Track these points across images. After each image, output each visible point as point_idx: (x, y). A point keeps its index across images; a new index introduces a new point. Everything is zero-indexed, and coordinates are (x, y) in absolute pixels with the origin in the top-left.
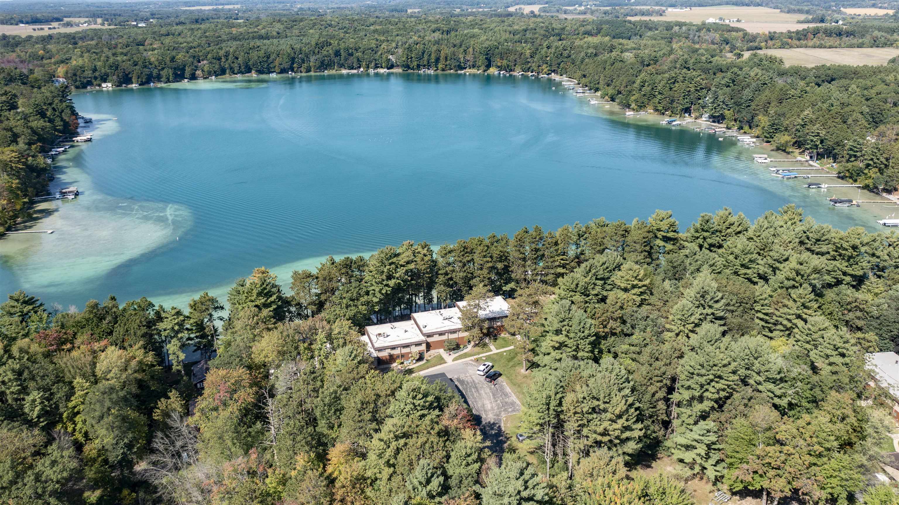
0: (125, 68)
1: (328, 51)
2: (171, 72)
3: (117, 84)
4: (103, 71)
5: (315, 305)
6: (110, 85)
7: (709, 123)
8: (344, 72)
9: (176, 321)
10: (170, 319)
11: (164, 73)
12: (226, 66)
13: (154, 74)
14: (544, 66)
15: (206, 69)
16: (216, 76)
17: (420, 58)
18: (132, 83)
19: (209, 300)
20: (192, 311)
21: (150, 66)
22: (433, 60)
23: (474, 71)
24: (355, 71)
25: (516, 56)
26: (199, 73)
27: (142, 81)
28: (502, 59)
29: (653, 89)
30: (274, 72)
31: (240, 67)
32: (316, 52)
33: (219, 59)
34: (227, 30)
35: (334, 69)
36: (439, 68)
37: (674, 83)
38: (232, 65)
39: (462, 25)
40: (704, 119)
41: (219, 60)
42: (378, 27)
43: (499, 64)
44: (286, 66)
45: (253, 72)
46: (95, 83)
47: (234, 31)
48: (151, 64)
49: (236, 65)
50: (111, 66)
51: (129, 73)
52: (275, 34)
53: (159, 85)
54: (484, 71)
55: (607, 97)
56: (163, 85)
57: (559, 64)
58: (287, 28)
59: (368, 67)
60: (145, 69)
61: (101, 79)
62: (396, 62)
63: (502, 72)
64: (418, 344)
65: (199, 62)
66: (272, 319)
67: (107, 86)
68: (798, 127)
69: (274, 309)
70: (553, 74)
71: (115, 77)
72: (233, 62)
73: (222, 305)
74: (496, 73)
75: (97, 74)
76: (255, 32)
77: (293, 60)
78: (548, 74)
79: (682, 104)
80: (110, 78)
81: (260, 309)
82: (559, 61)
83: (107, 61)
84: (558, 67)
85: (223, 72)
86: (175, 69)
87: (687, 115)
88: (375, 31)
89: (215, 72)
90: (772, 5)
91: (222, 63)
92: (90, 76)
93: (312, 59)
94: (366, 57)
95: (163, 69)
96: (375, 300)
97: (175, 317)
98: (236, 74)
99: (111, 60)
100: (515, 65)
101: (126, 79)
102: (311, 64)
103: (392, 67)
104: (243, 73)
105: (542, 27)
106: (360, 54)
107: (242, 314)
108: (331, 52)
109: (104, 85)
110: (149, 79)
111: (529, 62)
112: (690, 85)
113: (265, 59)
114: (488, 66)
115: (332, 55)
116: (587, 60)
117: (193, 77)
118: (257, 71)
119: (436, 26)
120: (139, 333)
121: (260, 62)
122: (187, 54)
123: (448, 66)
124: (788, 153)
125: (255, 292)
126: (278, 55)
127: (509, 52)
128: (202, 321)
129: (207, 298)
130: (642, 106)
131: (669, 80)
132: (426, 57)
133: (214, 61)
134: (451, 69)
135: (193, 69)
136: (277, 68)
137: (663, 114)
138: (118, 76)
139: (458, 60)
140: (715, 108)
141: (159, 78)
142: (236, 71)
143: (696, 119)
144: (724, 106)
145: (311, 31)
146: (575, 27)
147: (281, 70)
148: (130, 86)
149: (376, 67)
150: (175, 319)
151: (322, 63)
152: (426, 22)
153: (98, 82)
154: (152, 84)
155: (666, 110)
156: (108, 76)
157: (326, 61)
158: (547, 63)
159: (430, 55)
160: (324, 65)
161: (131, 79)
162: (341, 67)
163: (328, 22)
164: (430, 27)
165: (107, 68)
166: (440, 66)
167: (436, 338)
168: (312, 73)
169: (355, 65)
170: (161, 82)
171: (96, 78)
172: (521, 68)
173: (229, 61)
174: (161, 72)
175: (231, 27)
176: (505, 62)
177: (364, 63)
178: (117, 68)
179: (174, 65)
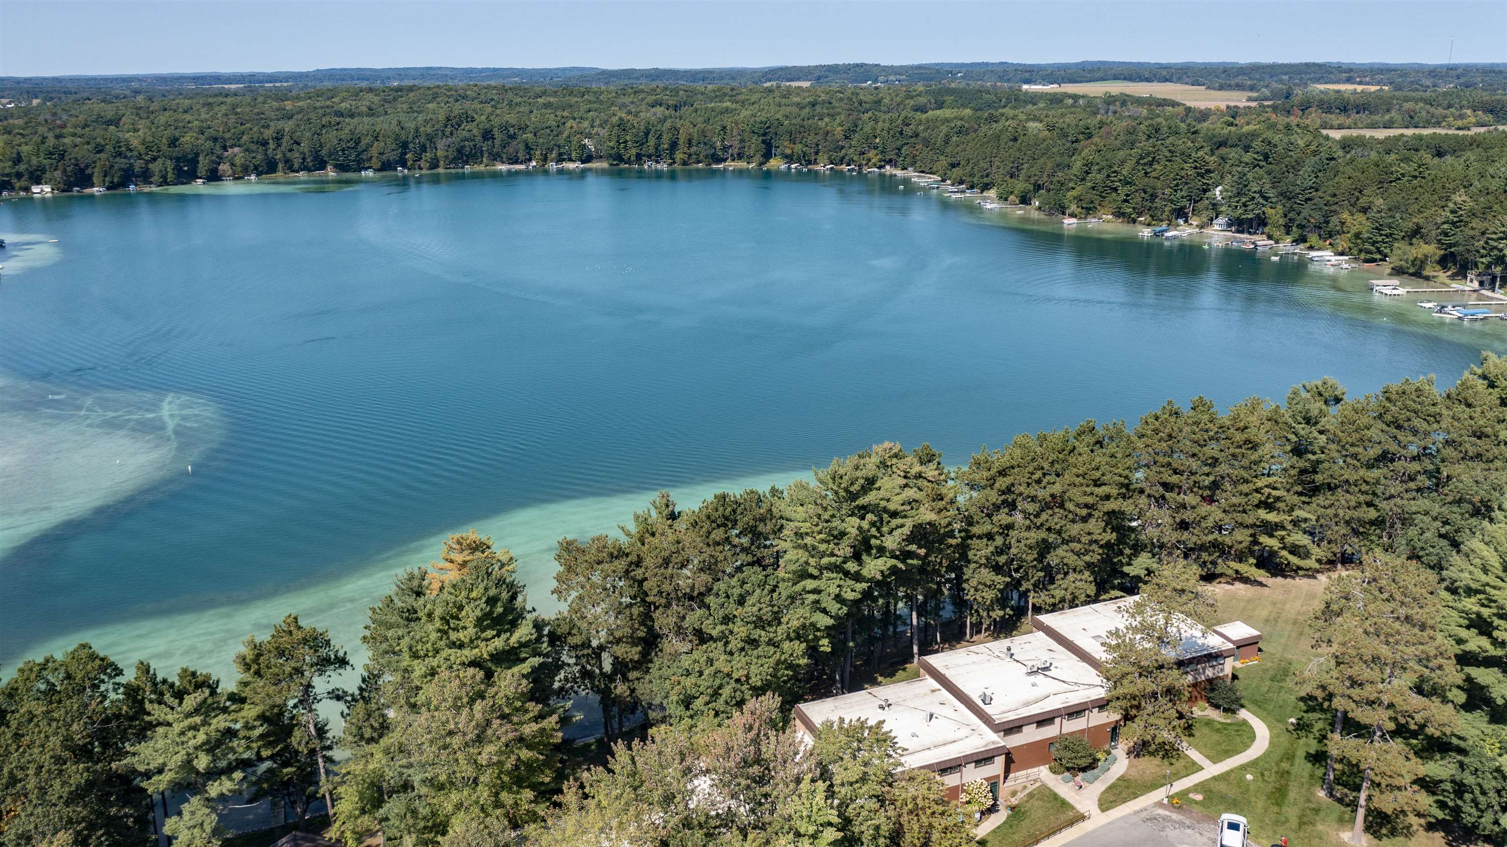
0: (79, 156)
1: (470, 131)
2: (170, 165)
3: (61, 186)
4: (34, 161)
5: (634, 644)
6: (47, 189)
7: (1230, 234)
8: (503, 167)
9: (201, 737)
10: (177, 728)
11: (156, 167)
12: (278, 157)
13: (137, 169)
14: (872, 154)
15: (238, 161)
16: (258, 175)
17: (641, 144)
18: (92, 186)
19: (305, 641)
20: (247, 677)
21: (129, 154)
22: (666, 146)
23: (742, 165)
24: (522, 167)
25: (818, 137)
26: (224, 167)
27: (112, 182)
28: (793, 141)
29: (1108, 176)
30: (369, 168)
31: (304, 159)
32: (447, 133)
33: (265, 143)
34: (275, 104)
35: (481, 162)
36: (678, 160)
37: (1151, 164)
38: (289, 154)
39: (700, 97)
40: (1217, 227)
41: (263, 145)
42: (552, 100)
43: (788, 151)
44: (393, 156)
45: (329, 167)
46: (17, 185)
47: (289, 105)
48: (131, 150)
49: (297, 155)
50: (51, 153)
51: (87, 166)
52: (365, 109)
53: (147, 189)
54: (761, 164)
55: (1012, 198)
56: (154, 189)
57: (899, 150)
58: (385, 100)
59: (545, 159)
60: (118, 159)
61: (31, 178)
62: (597, 151)
63: (793, 166)
64: (982, 759)
65: (225, 148)
66: (530, 705)
67: (43, 191)
68: (1445, 226)
69: (534, 670)
70: (888, 167)
71: (58, 174)
72: (291, 150)
73: (341, 654)
74: (783, 167)
75: (22, 167)
76: (328, 107)
77: (405, 145)
78: (880, 167)
79: (1172, 201)
80: (48, 175)
81: (489, 675)
82: (899, 143)
83: (43, 143)
84: (898, 155)
85: (270, 167)
86: (178, 159)
87: (1181, 221)
88: (547, 105)
89: (256, 168)
90: (1187, 80)
91: (270, 152)
92: (7, 171)
93: (441, 144)
94: (541, 140)
95: (154, 159)
96: (824, 621)
97: (198, 719)
98: (298, 172)
99: (51, 141)
100: (817, 153)
101: (82, 178)
102: (440, 153)
103: (588, 159)
104: (309, 170)
105: (841, 99)
106: (530, 136)
107: (429, 691)
108: (475, 131)
109: (35, 189)
110: (127, 177)
111: (843, 147)
112: (1186, 166)
113: (352, 144)
114: (767, 156)
115: (479, 138)
116: (954, 139)
117: (214, 176)
118: (336, 166)
119: (654, 97)
120: (57, 789)
121: (343, 150)
122: (201, 136)
123: (694, 157)
124: (1427, 278)
125: (471, 614)
126: (376, 138)
127: (803, 130)
128: (282, 708)
129: (298, 635)
130: (1089, 210)
131: (1142, 158)
132: (652, 141)
133: (254, 147)
134: (699, 162)
135: (213, 162)
136: (374, 160)
137: (1134, 221)
138: (65, 171)
139: (713, 146)
140: (1245, 205)
141: (145, 177)
142: (296, 166)
143: (1202, 227)
144: (1261, 201)
145: (431, 106)
146: (898, 99)
147: (383, 163)
148: (88, 191)
149: (560, 160)
150: (195, 728)
151: (460, 151)
152: (635, 93)
153: (23, 183)
154: (132, 187)
155: (1140, 214)
156: (44, 171)
157: (468, 149)
158: (876, 148)
159: (659, 137)
160: (462, 156)
161: (90, 177)
162: (495, 159)
163: (461, 92)
164: (643, 99)
165: (42, 154)
166: (679, 156)
167: (1031, 735)
168: (441, 170)
169: (521, 155)
170: (151, 183)
171: (19, 176)
172: (829, 158)
173: (283, 148)
174: (150, 166)
175: (283, 101)
176: (798, 148)
177: (538, 153)
178: (62, 156)
179: (176, 152)
